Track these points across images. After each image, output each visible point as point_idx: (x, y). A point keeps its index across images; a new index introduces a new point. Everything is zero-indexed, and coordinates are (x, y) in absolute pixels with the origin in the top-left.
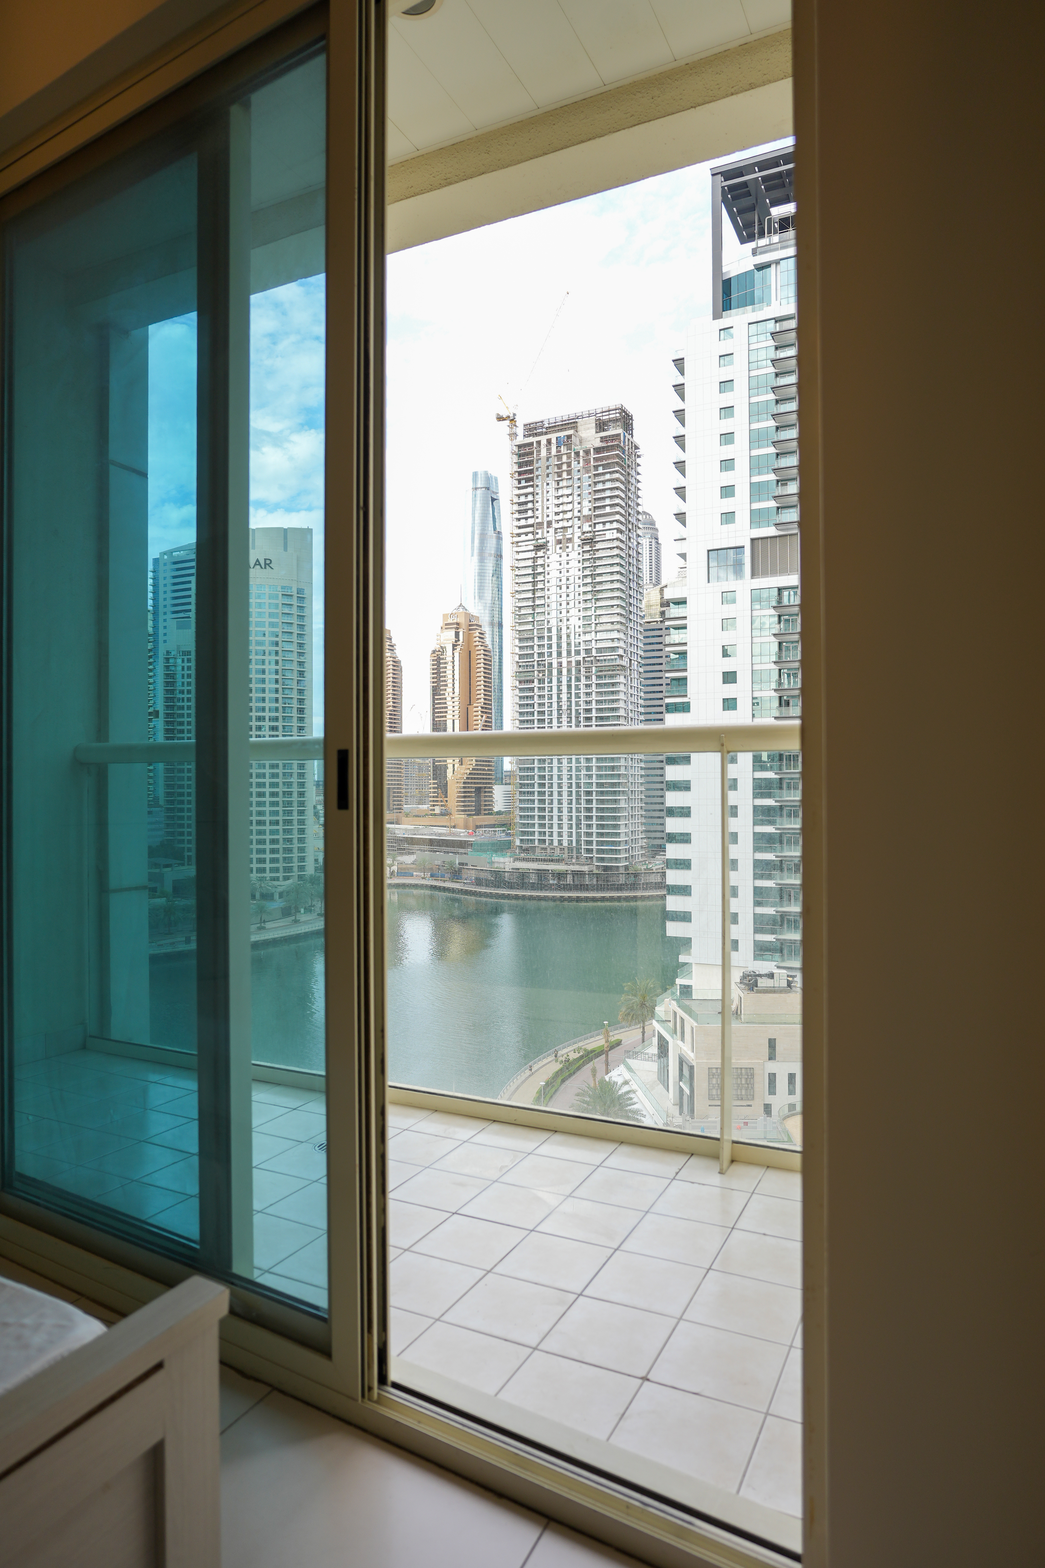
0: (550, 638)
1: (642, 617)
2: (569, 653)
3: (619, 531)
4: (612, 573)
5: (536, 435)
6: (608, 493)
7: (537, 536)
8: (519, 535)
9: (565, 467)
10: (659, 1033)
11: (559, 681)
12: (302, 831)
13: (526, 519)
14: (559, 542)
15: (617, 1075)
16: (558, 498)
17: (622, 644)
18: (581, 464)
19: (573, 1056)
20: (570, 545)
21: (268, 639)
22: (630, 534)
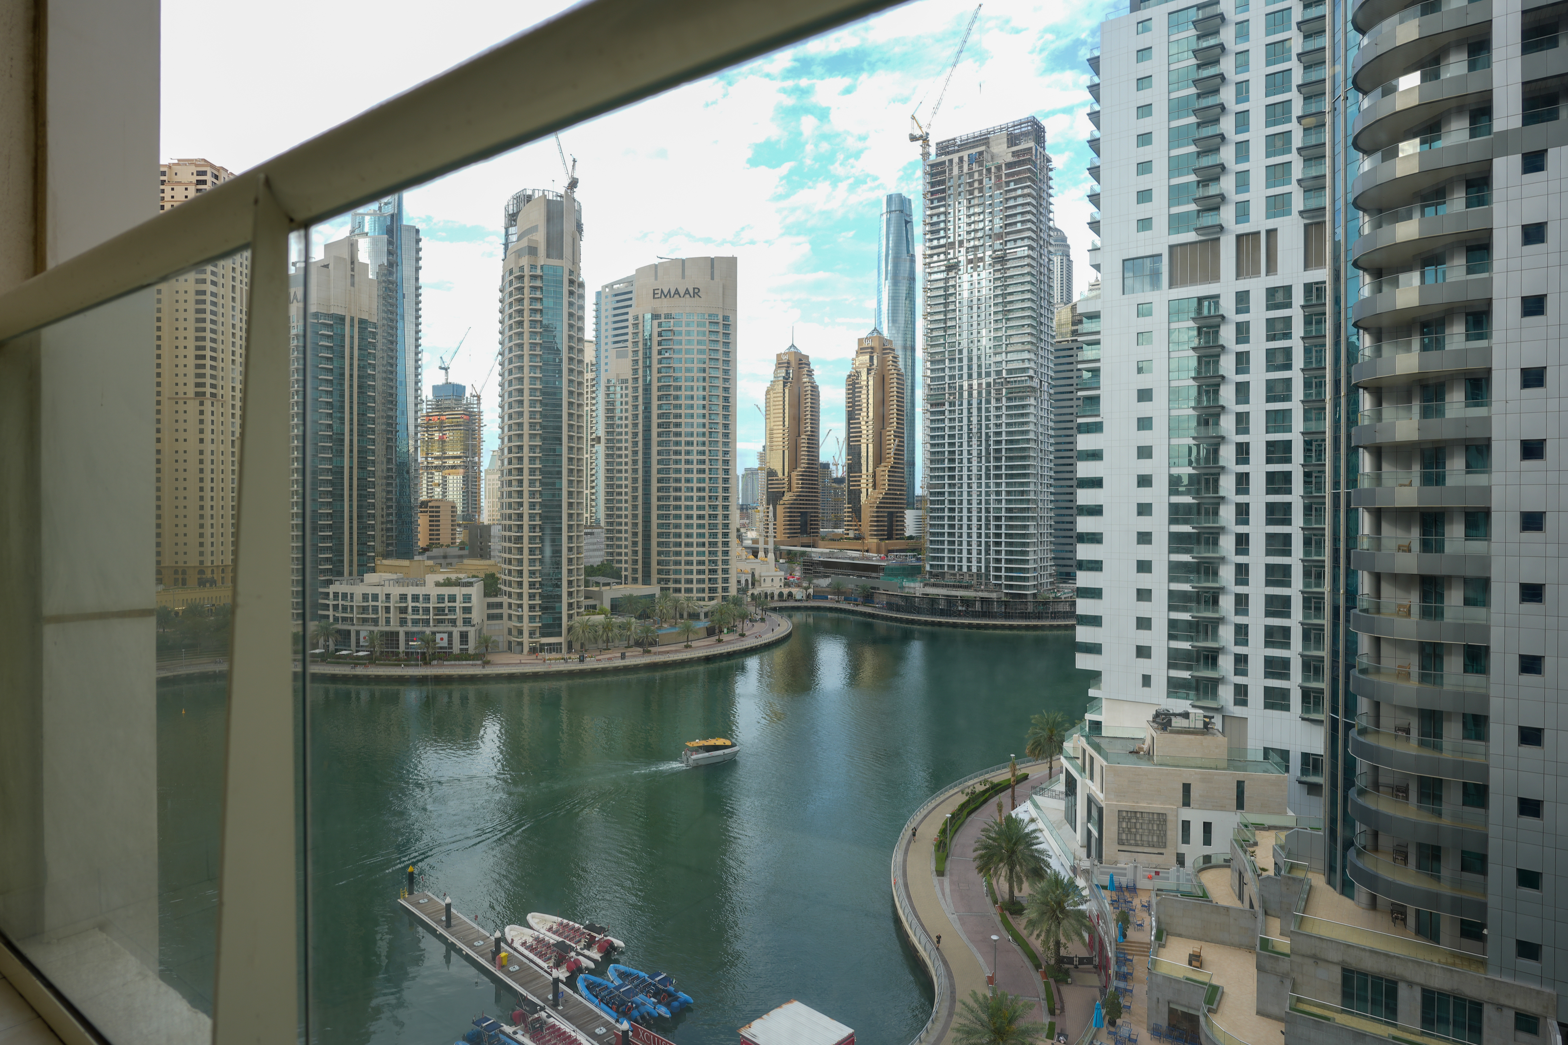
0: (961, 360)
1: (1053, 337)
2: (979, 375)
3: (1031, 248)
4: (1023, 292)
5: (948, 153)
6: (1019, 210)
7: (949, 257)
8: (931, 256)
9: (976, 185)
10: (1066, 769)
11: (970, 404)
12: (726, 553)
13: (938, 239)
14: (970, 261)
15: (1024, 811)
16: (969, 216)
17: (1032, 365)
18: (993, 181)
19: (980, 788)
20: (981, 264)
21: (696, 366)
22: (1042, 252)
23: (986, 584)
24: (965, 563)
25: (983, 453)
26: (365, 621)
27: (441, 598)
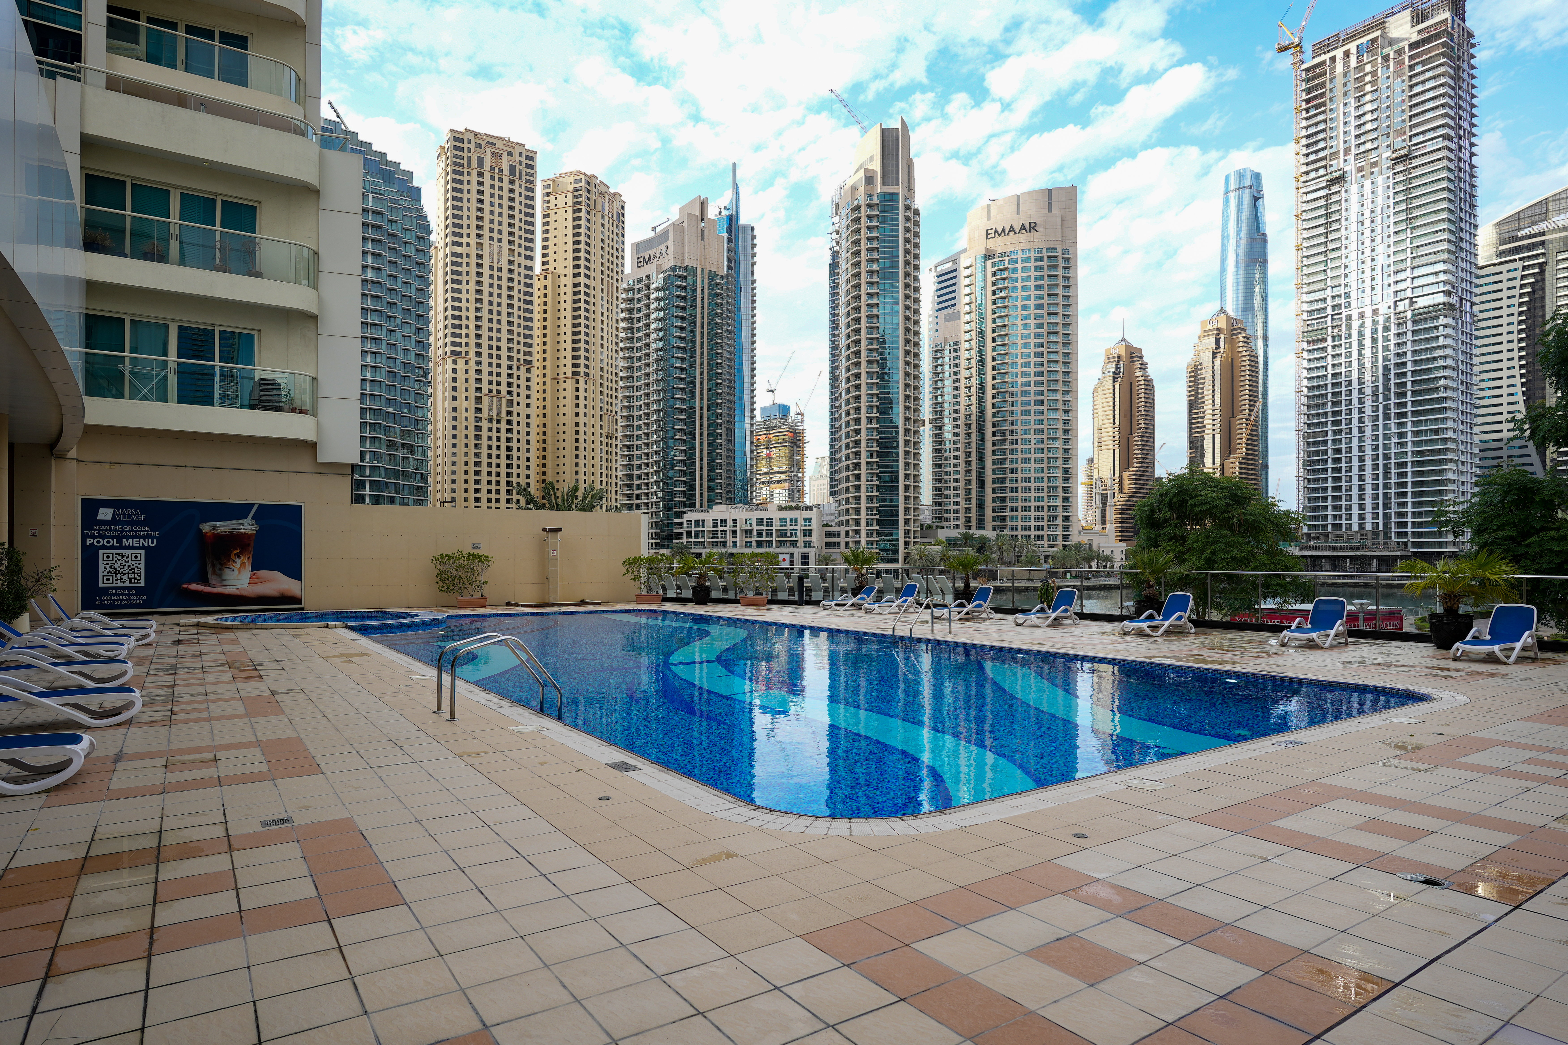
3: (1445, 137)
4: (1435, 192)
5: (1329, 51)
7: (1331, 170)
8: (1306, 173)
9: (1368, 78)
11: (1361, 335)
13: (1316, 152)
14: (1360, 169)
16: (1359, 117)
17: (1450, 278)
18: (1391, 69)
20: (1376, 170)
22: (1461, 143)
23: (1385, 544)
24: (1355, 521)
25: (1381, 390)
26: (714, 544)
27: (783, 521)
